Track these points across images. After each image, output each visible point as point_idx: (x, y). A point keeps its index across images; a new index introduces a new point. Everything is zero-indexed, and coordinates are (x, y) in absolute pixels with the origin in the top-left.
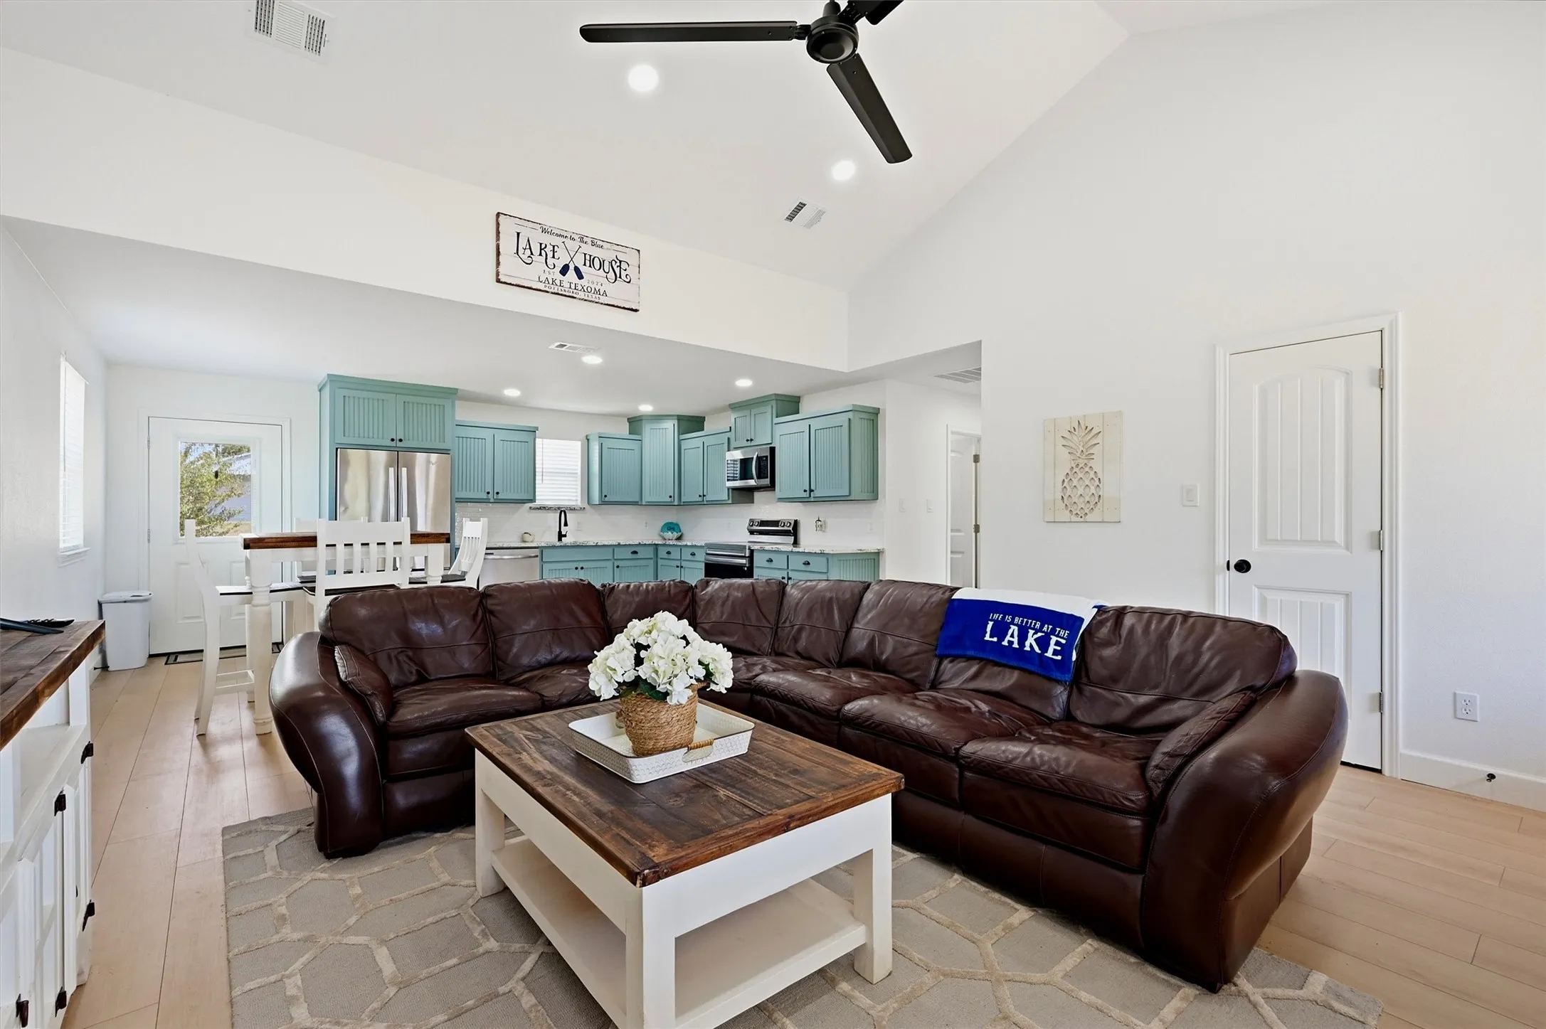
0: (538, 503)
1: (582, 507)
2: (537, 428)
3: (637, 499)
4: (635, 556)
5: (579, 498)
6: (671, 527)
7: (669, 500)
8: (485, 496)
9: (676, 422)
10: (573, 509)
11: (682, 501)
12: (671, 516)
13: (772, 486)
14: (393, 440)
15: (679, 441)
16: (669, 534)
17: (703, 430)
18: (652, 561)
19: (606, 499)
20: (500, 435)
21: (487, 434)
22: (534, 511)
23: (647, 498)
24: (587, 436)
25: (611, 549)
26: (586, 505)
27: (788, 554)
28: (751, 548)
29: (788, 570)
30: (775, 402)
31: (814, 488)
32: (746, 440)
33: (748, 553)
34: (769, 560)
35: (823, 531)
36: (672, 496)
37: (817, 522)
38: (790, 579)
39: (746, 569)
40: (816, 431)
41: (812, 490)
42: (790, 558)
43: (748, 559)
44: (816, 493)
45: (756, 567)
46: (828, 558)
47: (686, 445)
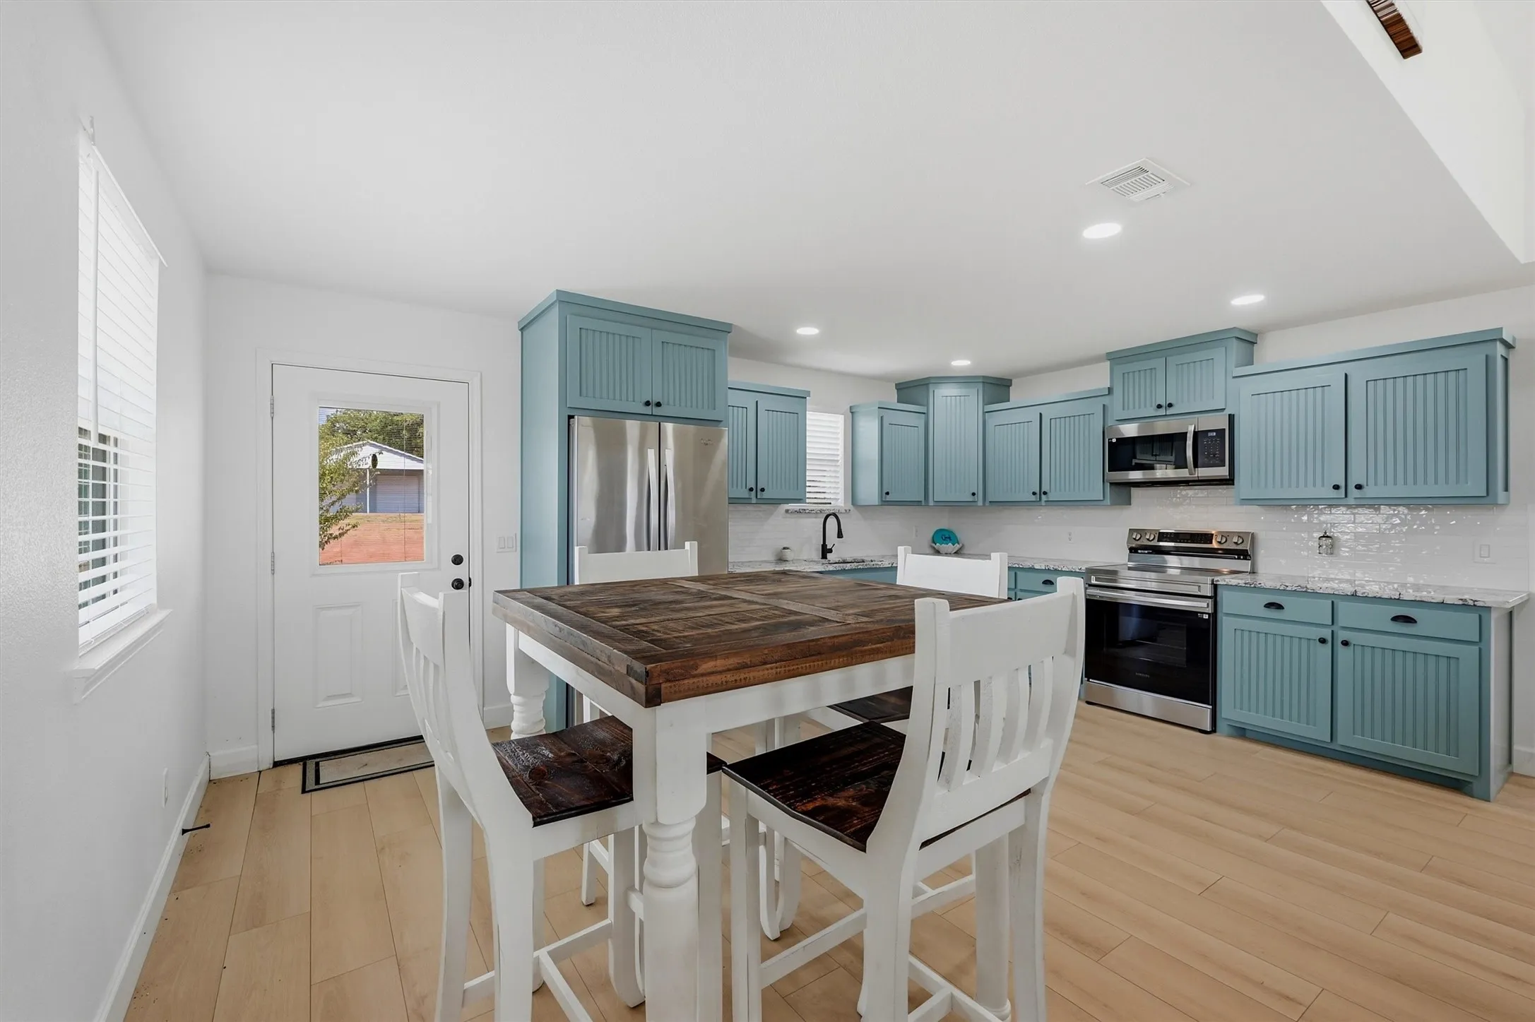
1: (847, 508)
2: (808, 393)
3: (920, 497)
5: (842, 497)
6: (945, 536)
7: (971, 498)
8: (745, 494)
9: (983, 387)
11: (989, 499)
12: (943, 521)
13: (1229, 481)
14: (648, 403)
15: (985, 413)
16: (946, 547)
17: (1009, 401)
19: (889, 498)
20: (766, 403)
21: (749, 400)
22: (800, 514)
23: (939, 494)
24: (851, 407)
26: (850, 506)
27: (1334, 600)
28: (1218, 583)
29: (1334, 628)
30: (1234, 339)
31: (1363, 482)
32: (1154, 406)
33: (1208, 591)
34: (1270, 605)
35: (1332, 554)
36: (974, 494)
37: (1319, 539)
38: (1345, 643)
39: (1206, 617)
40: (1369, 382)
41: (1359, 487)
42: (1342, 606)
43: (1210, 601)
44: (1369, 491)
45: (1228, 614)
46: (1483, 615)
47: (993, 420)
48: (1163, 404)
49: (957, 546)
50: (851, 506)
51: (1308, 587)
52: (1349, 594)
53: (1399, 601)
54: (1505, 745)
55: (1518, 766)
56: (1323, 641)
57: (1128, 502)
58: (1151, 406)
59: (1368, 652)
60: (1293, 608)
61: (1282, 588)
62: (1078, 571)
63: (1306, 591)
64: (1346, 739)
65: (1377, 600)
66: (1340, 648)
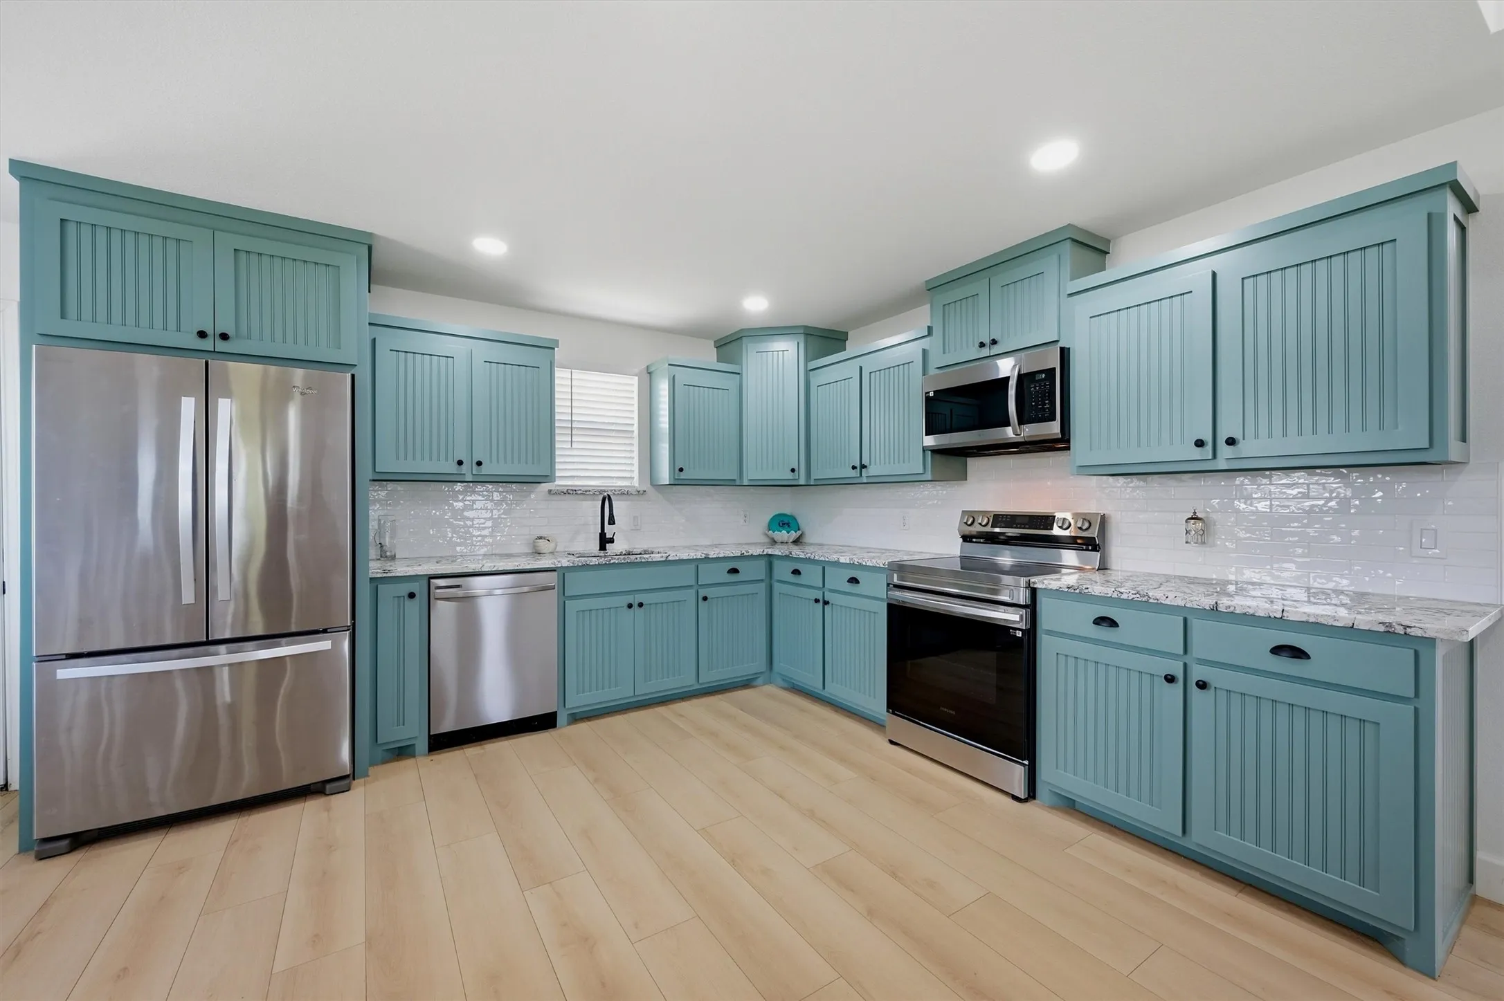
0: (560, 483)
1: (641, 489)
2: (555, 345)
3: (734, 476)
4: (734, 578)
5: (636, 475)
6: (784, 522)
7: (790, 476)
8: (451, 468)
9: (802, 339)
10: (625, 494)
11: (813, 477)
12: (784, 504)
13: (1061, 443)
14: (201, 335)
15: (808, 372)
16: (782, 535)
17: (843, 352)
18: (763, 585)
19: (683, 475)
21: (460, 348)
22: (556, 497)
23: (751, 474)
24: (648, 365)
25: (693, 567)
26: (647, 486)
27: (1187, 618)
28: (1035, 586)
29: (1187, 659)
30: (1068, 244)
31: (1237, 435)
32: (977, 344)
33: (1022, 597)
34: (1101, 621)
35: (1203, 543)
36: (793, 470)
37: (1186, 522)
38: (1202, 685)
39: (1019, 634)
40: (1245, 281)
41: (1231, 442)
42: (1196, 625)
43: (1023, 611)
44: (1248, 448)
45: (1049, 632)
46: (1421, 649)
47: (818, 378)
48: (987, 341)
49: (794, 535)
50: (649, 485)
51: (1150, 594)
52: (1208, 608)
53: (1279, 622)
54: (1462, 848)
55: (1481, 888)
56: (1170, 679)
57: (963, 476)
58: (974, 346)
59: (1236, 701)
60: (1131, 627)
61: (1115, 595)
62: (882, 566)
63: (1147, 601)
64: (1202, 837)
65: (1248, 619)
66: (1194, 691)
